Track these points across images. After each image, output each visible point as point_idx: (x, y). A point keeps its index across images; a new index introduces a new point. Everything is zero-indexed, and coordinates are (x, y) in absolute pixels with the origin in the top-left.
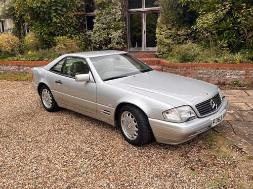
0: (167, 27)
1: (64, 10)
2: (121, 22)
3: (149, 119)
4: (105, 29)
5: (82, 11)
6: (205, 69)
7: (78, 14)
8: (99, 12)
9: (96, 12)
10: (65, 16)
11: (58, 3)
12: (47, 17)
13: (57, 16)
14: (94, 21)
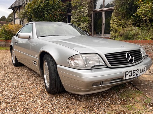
0: (118, 18)
1: (53, 10)
2: (88, 17)
3: (58, 66)
4: (77, 22)
5: (65, 11)
6: (143, 45)
7: (61, 14)
8: (74, 11)
9: (73, 11)
10: (53, 14)
11: (49, 6)
12: (42, 14)
13: (47, 14)
14: (71, 17)
